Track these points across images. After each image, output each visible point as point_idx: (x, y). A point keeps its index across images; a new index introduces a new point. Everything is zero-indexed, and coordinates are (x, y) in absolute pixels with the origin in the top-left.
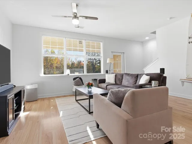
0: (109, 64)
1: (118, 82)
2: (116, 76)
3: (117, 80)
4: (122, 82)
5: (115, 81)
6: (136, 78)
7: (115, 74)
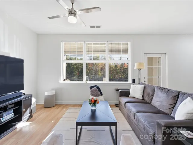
0: (138, 71)
1: (146, 98)
2: (144, 88)
3: (145, 95)
4: (152, 99)
5: (143, 96)
6: (175, 99)
7: (143, 86)
